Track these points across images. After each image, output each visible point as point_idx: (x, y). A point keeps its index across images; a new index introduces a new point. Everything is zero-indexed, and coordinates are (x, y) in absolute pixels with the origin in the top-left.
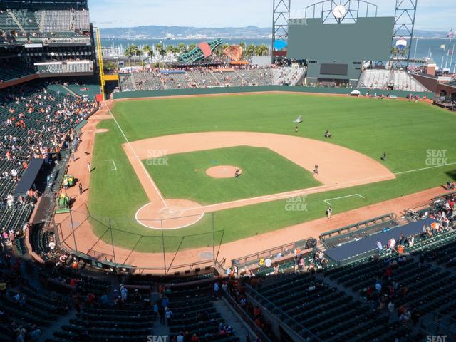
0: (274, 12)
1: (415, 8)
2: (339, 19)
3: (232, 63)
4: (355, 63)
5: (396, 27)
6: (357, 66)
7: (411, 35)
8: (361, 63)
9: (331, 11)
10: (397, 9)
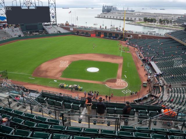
1: (55, 3)
2: (28, 7)
4: (39, 24)
5: (50, 10)
7: (55, 13)
8: (42, 24)
9: (24, 3)
10: (49, 3)
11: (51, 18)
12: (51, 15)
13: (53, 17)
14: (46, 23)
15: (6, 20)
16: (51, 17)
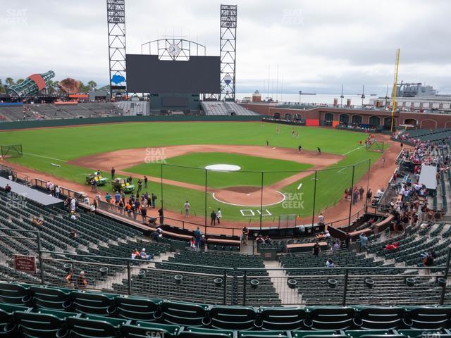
0: (109, 47)
1: (235, 51)
2: (174, 56)
3: (70, 96)
4: (193, 95)
5: (222, 65)
6: (196, 98)
7: (235, 73)
8: (198, 96)
9: (166, 49)
10: (221, 50)
11: (223, 84)
12: (222, 76)
13: (228, 82)
14: (208, 96)
15: (124, 84)
16: (223, 81)
